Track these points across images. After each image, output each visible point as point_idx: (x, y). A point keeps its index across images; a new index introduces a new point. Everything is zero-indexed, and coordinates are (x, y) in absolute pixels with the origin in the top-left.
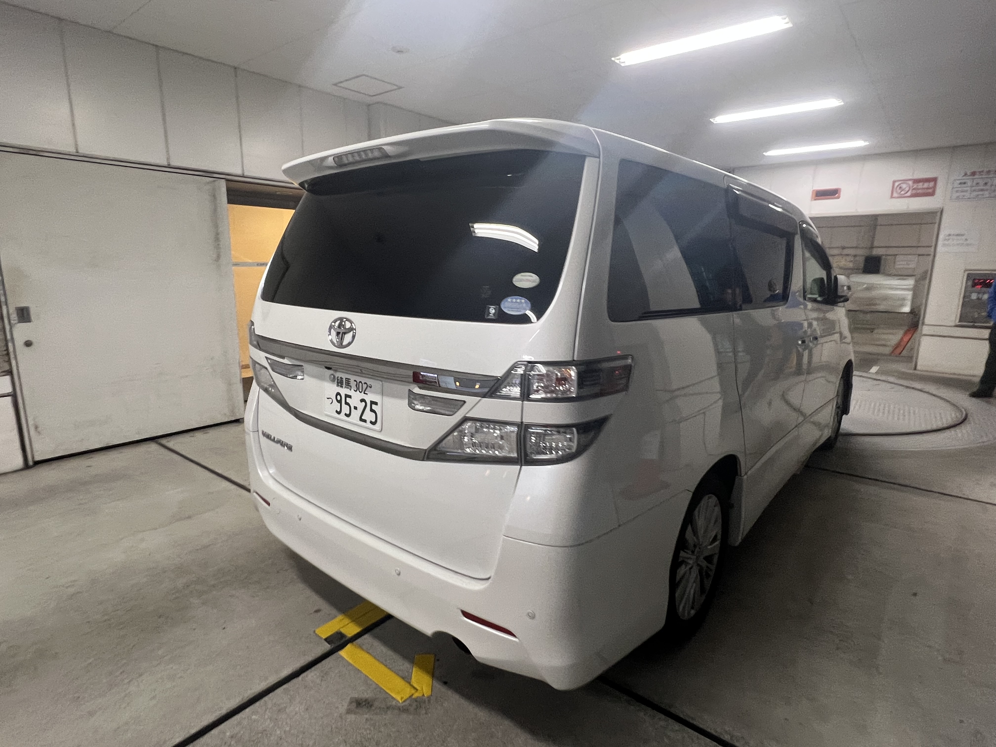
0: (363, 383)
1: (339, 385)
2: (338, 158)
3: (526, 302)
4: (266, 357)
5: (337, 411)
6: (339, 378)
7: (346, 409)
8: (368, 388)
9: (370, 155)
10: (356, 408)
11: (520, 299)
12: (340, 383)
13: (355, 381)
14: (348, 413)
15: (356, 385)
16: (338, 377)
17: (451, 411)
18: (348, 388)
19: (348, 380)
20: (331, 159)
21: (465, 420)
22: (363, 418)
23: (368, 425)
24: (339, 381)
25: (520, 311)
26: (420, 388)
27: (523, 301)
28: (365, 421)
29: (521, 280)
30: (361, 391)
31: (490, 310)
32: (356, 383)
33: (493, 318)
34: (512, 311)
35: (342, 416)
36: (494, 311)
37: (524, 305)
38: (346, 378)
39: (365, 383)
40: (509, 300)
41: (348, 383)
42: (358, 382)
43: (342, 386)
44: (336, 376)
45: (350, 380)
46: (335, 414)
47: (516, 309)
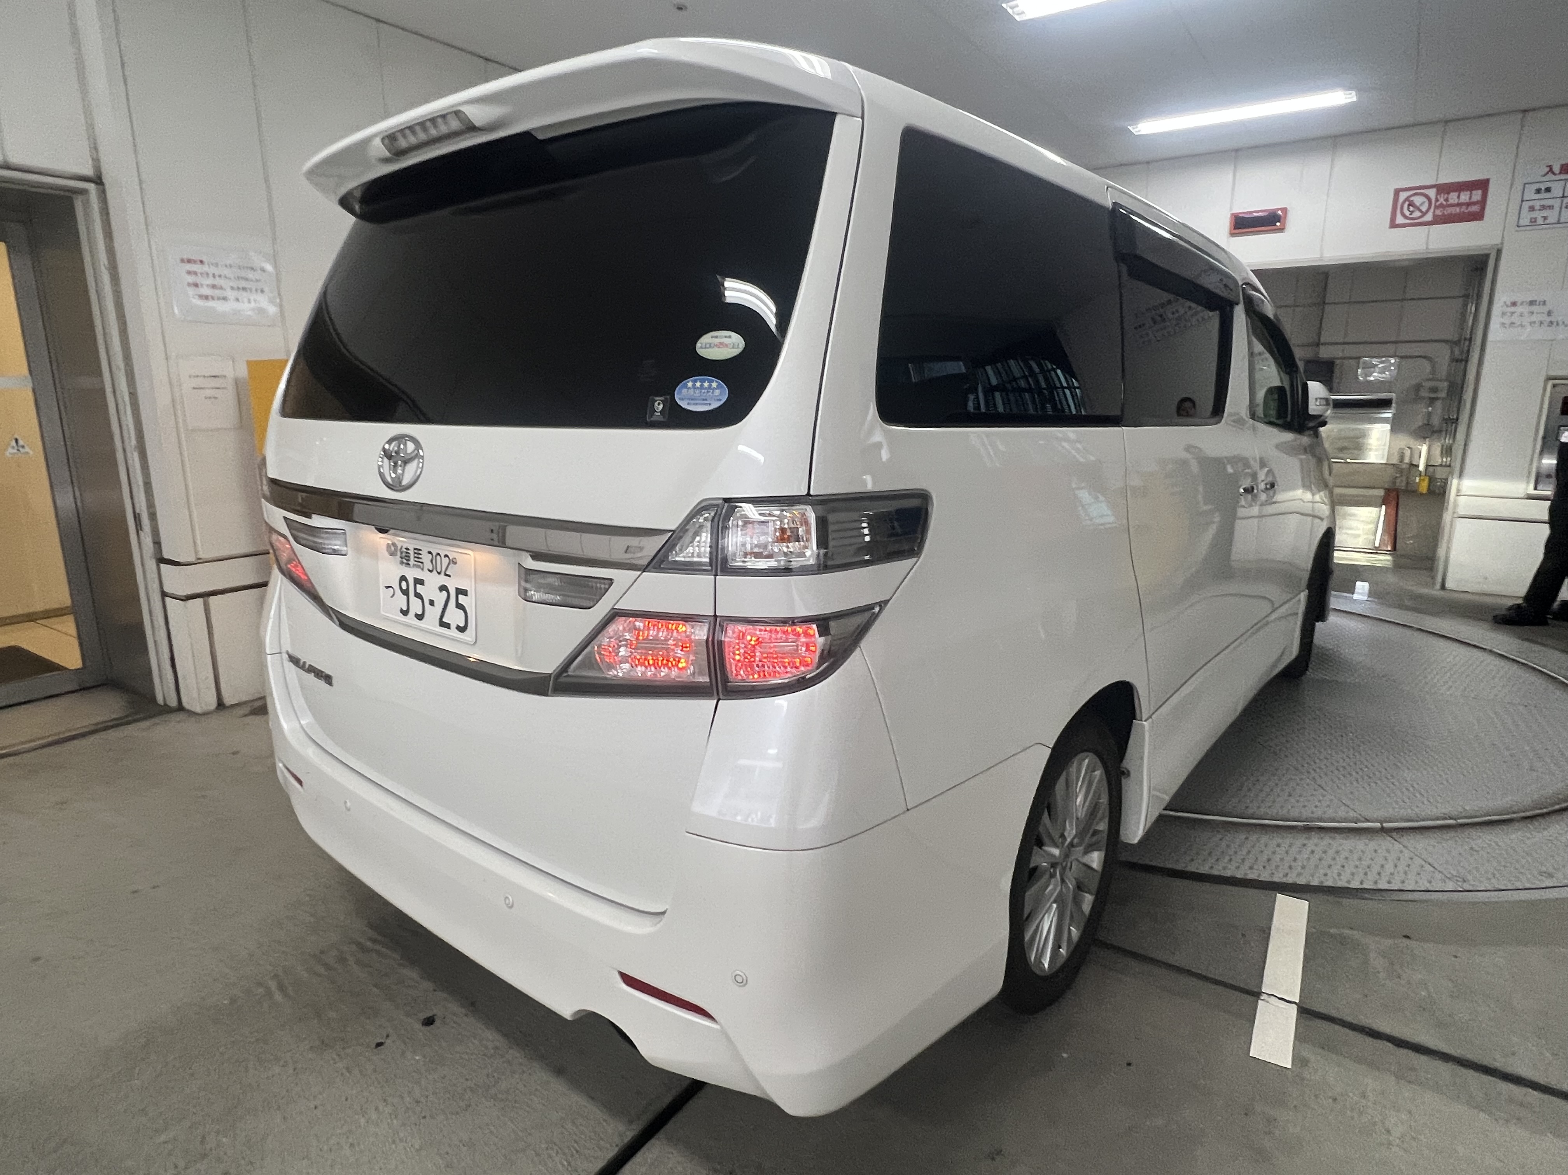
0: (442, 555)
1: (404, 561)
2: (390, 138)
3: (718, 387)
4: (285, 518)
5: (401, 611)
7: (416, 606)
8: (452, 565)
9: (444, 129)
10: (432, 603)
11: (710, 382)
12: (405, 559)
13: (430, 553)
14: (420, 613)
15: (432, 561)
16: (402, 548)
17: (589, 599)
18: (419, 567)
19: (418, 551)
20: (377, 142)
21: (615, 615)
22: (444, 620)
23: (453, 633)
24: (404, 554)
25: (710, 404)
26: (534, 558)
27: (714, 385)
28: (447, 626)
29: (710, 346)
30: (439, 570)
31: (656, 404)
32: (431, 556)
33: (661, 419)
34: (694, 404)
35: (411, 619)
36: (661, 406)
37: (717, 392)
38: (415, 549)
39: (446, 556)
40: (690, 384)
41: (418, 558)
42: (434, 554)
43: (409, 564)
44: (399, 548)
45: (420, 552)
46: (399, 616)
47: (704, 400)
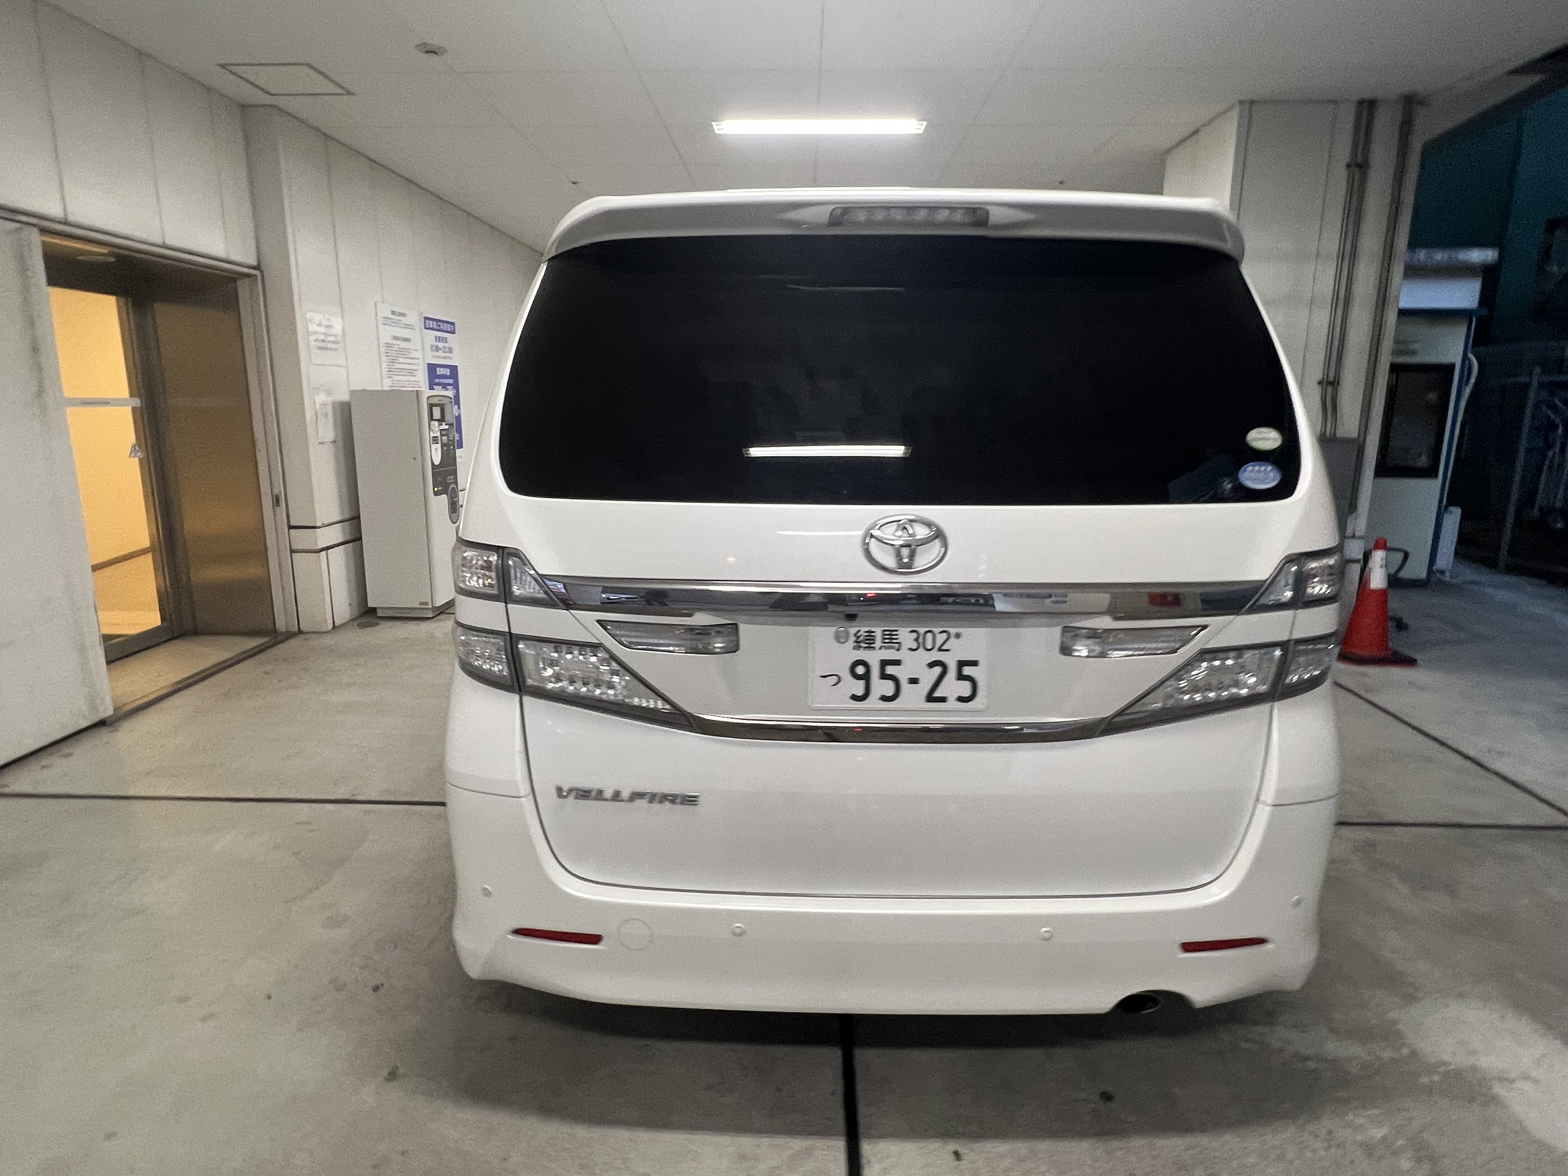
0: (937, 630)
1: (862, 645)
4: (599, 621)
5: (855, 698)
6: (862, 632)
7: (882, 688)
8: (953, 640)
9: (941, 217)
10: (914, 681)
11: (1263, 467)
12: (865, 642)
13: (912, 631)
14: (890, 694)
15: (916, 640)
16: (859, 631)
18: (887, 648)
19: (891, 633)
20: (821, 209)
21: (1206, 653)
22: (935, 695)
23: (952, 704)
24: (862, 638)
25: (1266, 484)
27: (1266, 469)
28: (943, 700)
29: (1255, 441)
30: (929, 648)
31: (1223, 484)
33: (1230, 496)
34: (1255, 484)
35: (873, 702)
36: (1229, 486)
37: (1270, 475)
38: (883, 631)
39: (941, 632)
40: (1248, 469)
41: (890, 639)
42: (922, 631)
43: (873, 648)
44: (852, 631)
46: (851, 704)
47: (1264, 480)
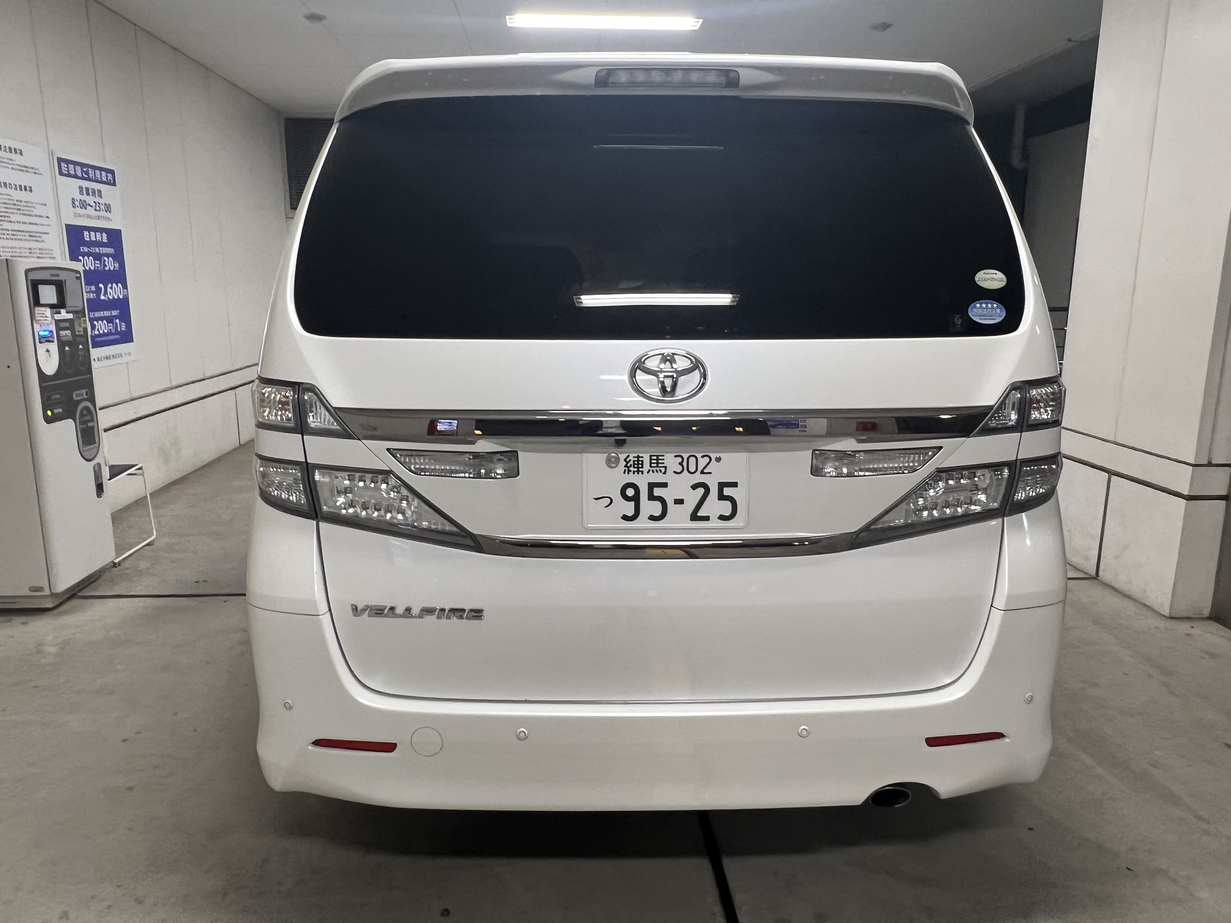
0: (699, 456)
1: (632, 469)
2: (608, 72)
4: (388, 450)
5: (625, 518)
6: (631, 458)
7: (650, 508)
8: (714, 463)
9: (695, 79)
10: (679, 502)
12: (634, 467)
13: (675, 456)
14: (658, 514)
15: (681, 464)
16: (628, 456)
18: (656, 471)
19: (655, 459)
20: (589, 71)
21: (937, 473)
22: (698, 514)
23: (714, 522)
24: (631, 463)
26: (860, 441)
28: (706, 518)
30: (692, 471)
31: (956, 319)
32: (680, 460)
35: (642, 522)
36: (960, 320)
38: (651, 456)
39: (703, 457)
41: (657, 463)
42: (685, 456)
43: (642, 471)
44: (622, 457)
45: (660, 458)
46: (622, 523)
47: (990, 316)
